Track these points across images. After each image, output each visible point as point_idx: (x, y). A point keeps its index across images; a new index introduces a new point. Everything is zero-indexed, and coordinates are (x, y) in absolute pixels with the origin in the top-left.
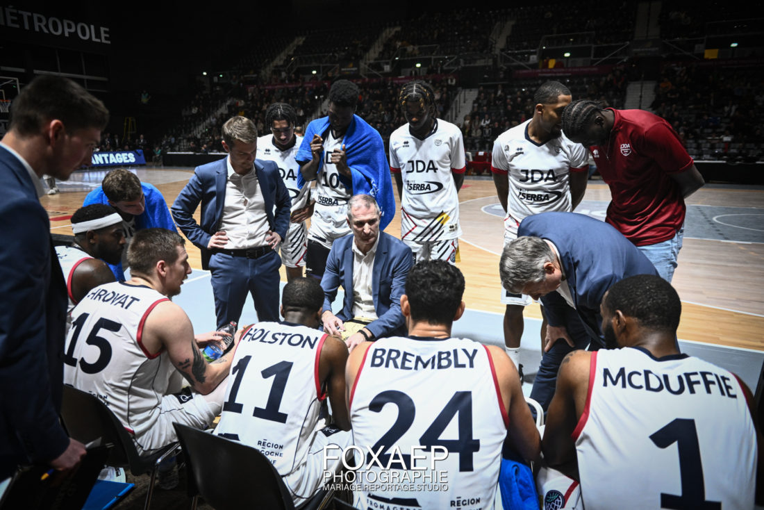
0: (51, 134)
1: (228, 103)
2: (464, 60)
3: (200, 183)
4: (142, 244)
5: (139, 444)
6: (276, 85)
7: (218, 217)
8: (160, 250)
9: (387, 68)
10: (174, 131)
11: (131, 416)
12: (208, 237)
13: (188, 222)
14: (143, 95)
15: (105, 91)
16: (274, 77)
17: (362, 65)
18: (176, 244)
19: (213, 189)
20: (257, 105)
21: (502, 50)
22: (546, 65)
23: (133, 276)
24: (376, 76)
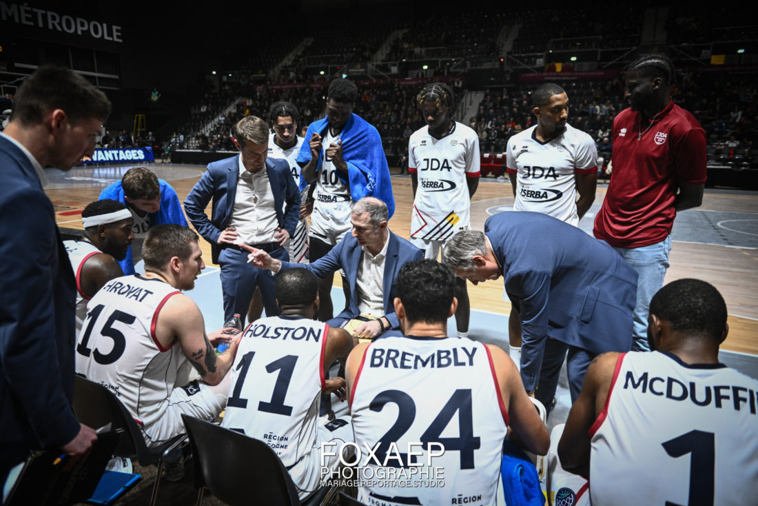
0: (53, 124)
1: (237, 102)
2: (471, 62)
3: (212, 180)
4: (157, 241)
5: (147, 436)
6: (284, 85)
7: (228, 213)
8: (173, 247)
9: (394, 70)
10: (183, 129)
11: (141, 407)
12: (218, 232)
13: (199, 217)
14: (153, 93)
15: (117, 89)
16: (283, 77)
17: (370, 65)
18: (190, 240)
19: (224, 185)
20: (265, 104)
21: (509, 53)
22: (553, 69)
23: (147, 271)
24: (382, 77)
